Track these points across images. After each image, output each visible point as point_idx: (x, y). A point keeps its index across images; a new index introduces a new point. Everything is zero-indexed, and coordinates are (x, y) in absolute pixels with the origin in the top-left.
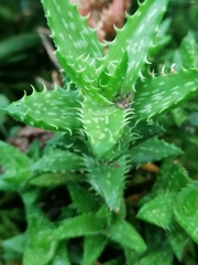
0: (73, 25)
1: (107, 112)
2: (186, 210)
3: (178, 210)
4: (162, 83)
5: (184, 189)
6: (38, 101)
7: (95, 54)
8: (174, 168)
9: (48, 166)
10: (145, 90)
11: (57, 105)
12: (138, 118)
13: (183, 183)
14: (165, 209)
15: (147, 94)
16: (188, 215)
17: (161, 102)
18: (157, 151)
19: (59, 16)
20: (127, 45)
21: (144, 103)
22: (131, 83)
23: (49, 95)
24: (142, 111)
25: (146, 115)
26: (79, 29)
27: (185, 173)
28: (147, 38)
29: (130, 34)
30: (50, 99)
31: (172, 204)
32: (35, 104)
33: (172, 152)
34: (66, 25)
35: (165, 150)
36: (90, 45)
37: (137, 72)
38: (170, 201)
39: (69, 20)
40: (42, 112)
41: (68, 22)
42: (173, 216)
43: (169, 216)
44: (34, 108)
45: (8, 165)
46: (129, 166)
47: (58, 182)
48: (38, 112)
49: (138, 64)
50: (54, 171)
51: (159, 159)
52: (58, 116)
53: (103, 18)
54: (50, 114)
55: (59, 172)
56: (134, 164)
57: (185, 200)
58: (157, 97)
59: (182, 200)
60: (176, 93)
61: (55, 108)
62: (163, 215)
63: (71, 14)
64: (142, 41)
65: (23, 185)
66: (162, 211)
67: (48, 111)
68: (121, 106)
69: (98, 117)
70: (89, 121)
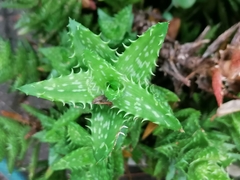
0: (147, 54)
4: (116, 127)
19: (147, 43)
20: (140, 98)
26: (146, 59)
37: (123, 107)
39: (149, 51)
41: (147, 50)
63: (152, 52)
69: (80, 87)
70: (72, 78)
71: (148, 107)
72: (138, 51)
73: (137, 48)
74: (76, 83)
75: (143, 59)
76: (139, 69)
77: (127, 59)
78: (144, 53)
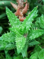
0: (14, 18)
1: (22, 38)
2: (41, 56)
3: (39, 56)
4: (34, 32)
5: (40, 51)
6: (6, 36)
7: (19, 24)
8: (38, 47)
9: (10, 46)
10: (30, 32)
11: (11, 36)
12: (29, 39)
13: (40, 50)
14: (36, 56)
15: (31, 33)
16: (41, 57)
17: (34, 36)
18: (34, 43)
19: (11, 17)
20: (26, 23)
21: (30, 35)
22: (27, 31)
23: (9, 34)
24: (30, 38)
25: (31, 39)
26: (15, 19)
27: (41, 48)
28: (31, 21)
29: (27, 20)
30: (9, 35)
31: (38, 54)
32: (5, 37)
33: (38, 43)
34: (12, 18)
35: (36, 43)
36: (18, 22)
37: (28, 29)
38: (37, 54)
39: (13, 17)
40: (7, 38)
41: (13, 18)
42: (38, 57)
43: (37, 57)
44: (5, 38)
45: (2, 44)
46: (28, 47)
47: (12, 49)
48: (6, 38)
49: (29, 27)
50: (11, 47)
51: (35, 45)
52: (11, 39)
53: (23, 11)
54: (9, 38)
55: (12, 48)
56: (29, 46)
57: (41, 54)
58: (33, 35)
59: (40, 54)
60: (37, 35)
61: (10, 37)
62: (36, 57)
63: (13, 16)
64: (30, 22)
65: (5, 49)
66: (35, 57)
67: (8, 38)
68: (25, 37)
69: (20, 40)
70: (17, 42)
71: (29, 19)
72: (12, 21)
73: (11, 21)
74: (19, 41)
75: (15, 20)
76: (18, 23)
77: (14, 26)
78: (13, 20)
